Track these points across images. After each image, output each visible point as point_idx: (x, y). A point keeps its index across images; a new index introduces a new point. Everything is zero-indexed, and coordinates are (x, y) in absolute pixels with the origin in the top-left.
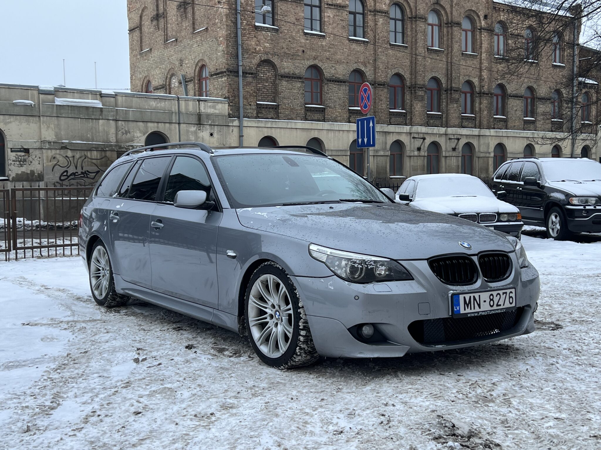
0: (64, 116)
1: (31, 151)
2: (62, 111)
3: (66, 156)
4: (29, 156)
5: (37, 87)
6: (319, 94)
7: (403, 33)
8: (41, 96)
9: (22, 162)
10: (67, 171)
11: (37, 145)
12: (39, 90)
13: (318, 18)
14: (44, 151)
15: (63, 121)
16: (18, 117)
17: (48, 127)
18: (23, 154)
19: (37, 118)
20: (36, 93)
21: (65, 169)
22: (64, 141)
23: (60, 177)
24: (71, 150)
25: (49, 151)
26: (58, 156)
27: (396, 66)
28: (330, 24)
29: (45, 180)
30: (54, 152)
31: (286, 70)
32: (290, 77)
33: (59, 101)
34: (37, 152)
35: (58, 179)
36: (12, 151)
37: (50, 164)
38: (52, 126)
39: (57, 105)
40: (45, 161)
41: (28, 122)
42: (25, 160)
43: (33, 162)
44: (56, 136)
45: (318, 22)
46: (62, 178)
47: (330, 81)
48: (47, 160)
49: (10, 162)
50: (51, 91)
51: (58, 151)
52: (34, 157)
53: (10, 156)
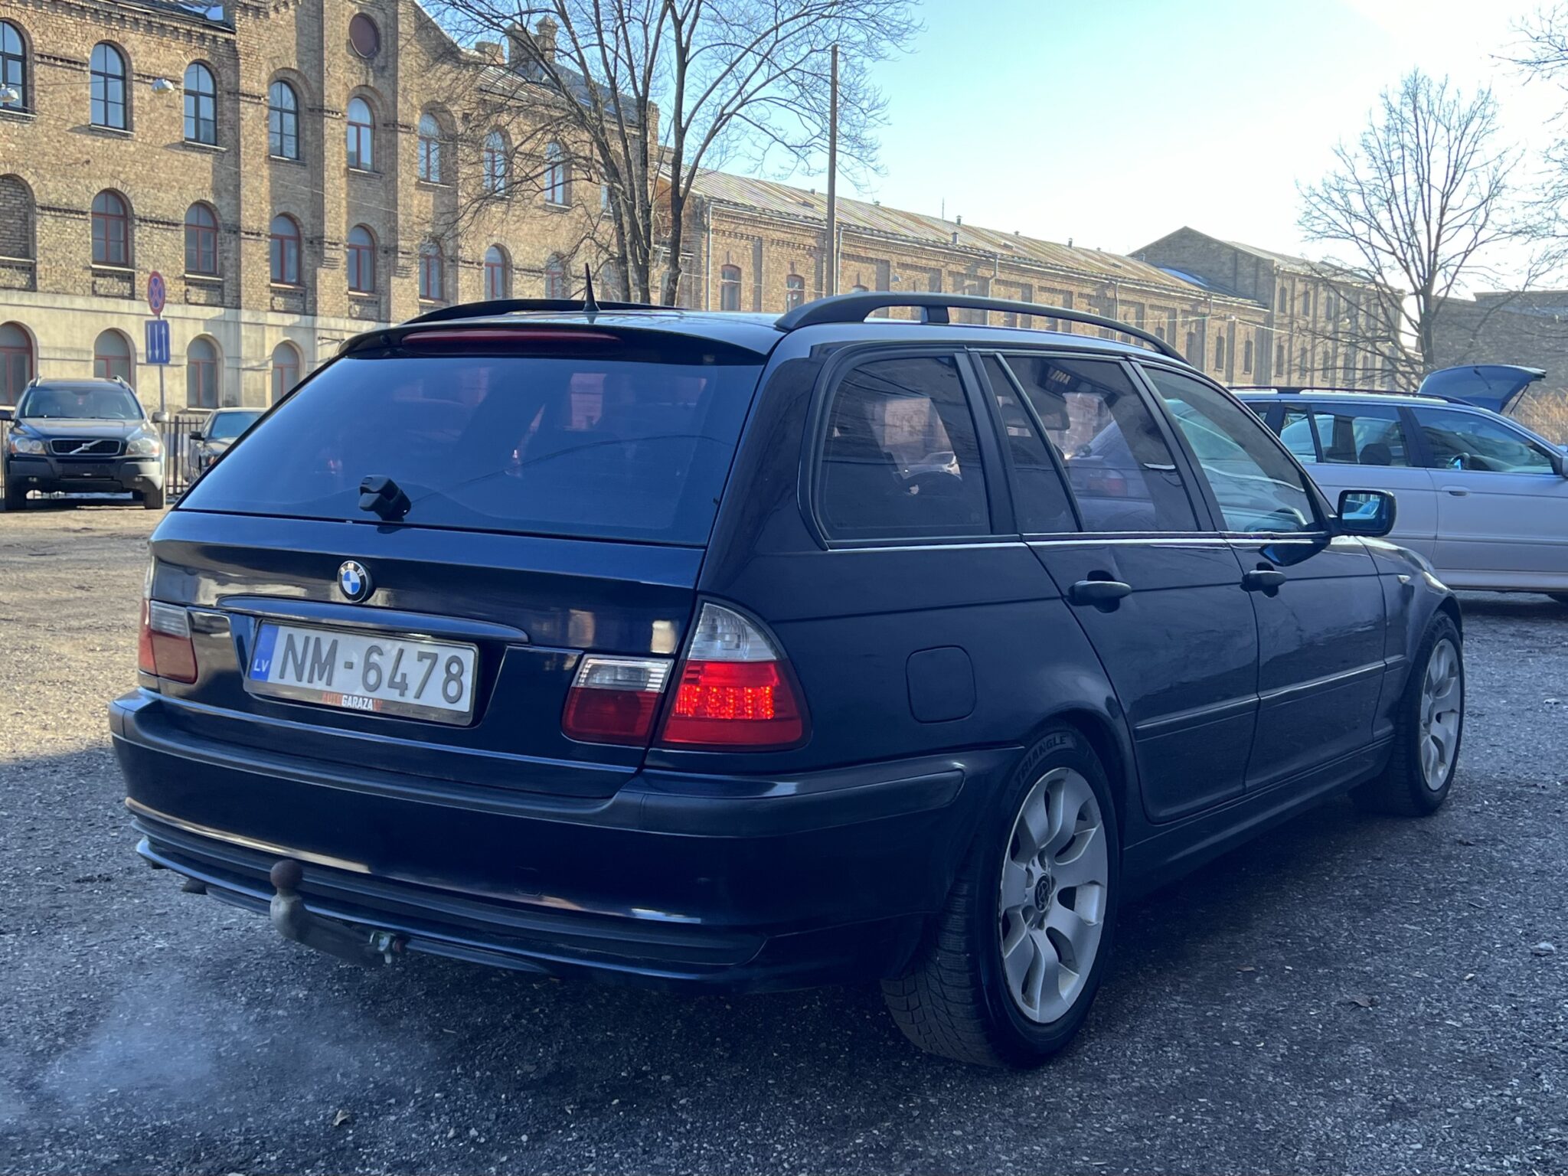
6: (122, 244)
7: (297, 136)
13: (121, 100)
27: (282, 200)
28: (143, 112)
31: (53, 197)
32: (60, 210)
45: (121, 107)
47: (146, 221)
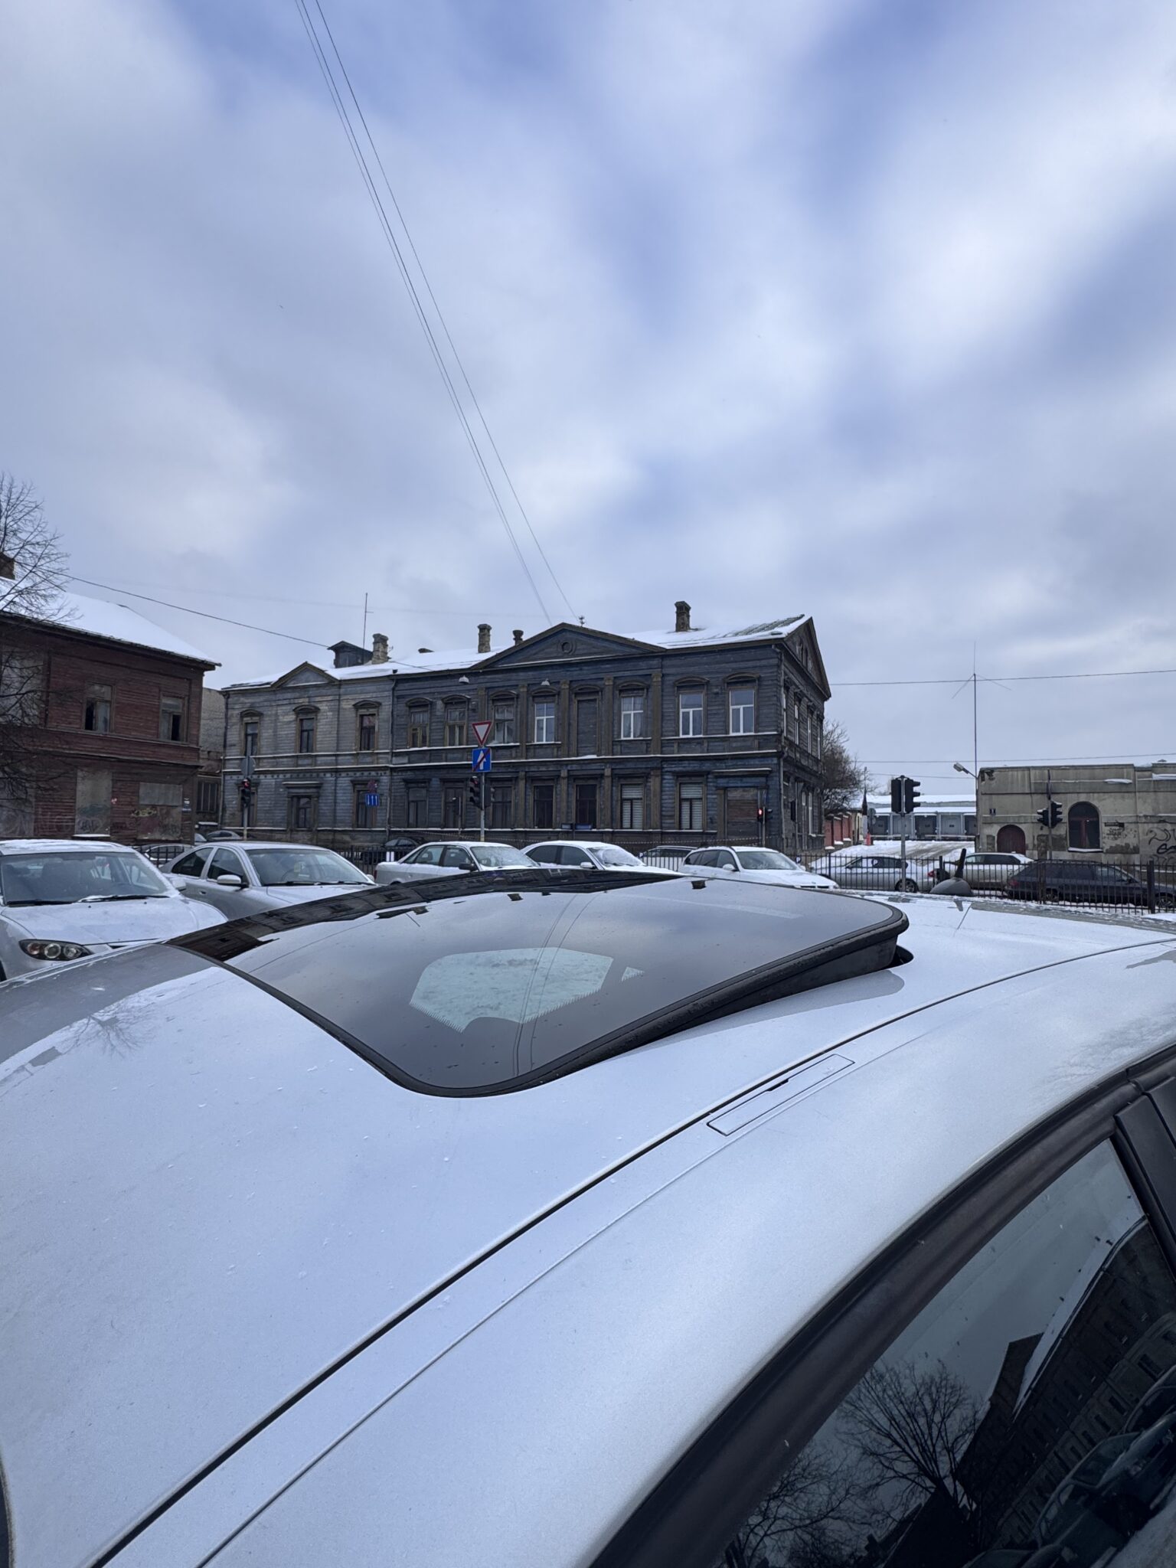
0: (1162, 790)
1: (1126, 825)
2: (1160, 786)
3: (1165, 830)
4: (1124, 830)
5: (1132, 765)
8: (1137, 773)
9: (1115, 835)
10: (1166, 845)
11: (1133, 819)
12: (1135, 768)
14: (1140, 825)
15: (1161, 795)
16: (1113, 794)
17: (1145, 802)
18: (1117, 828)
19: (1133, 794)
20: (1131, 771)
21: (1164, 842)
22: (1160, 815)
23: (1158, 850)
24: (1171, 823)
25: (1146, 825)
26: (1155, 830)
29: (1141, 852)
30: (1151, 825)
33: (1156, 777)
34: (1133, 826)
35: (1155, 852)
36: (1106, 826)
37: (1146, 837)
38: (1149, 801)
39: (1154, 781)
40: (1141, 834)
41: (1123, 798)
42: (1120, 834)
43: (1129, 836)
44: (1153, 810)
46: (1160, 851)
48: (1143, 833)
49: (1104, 835)
50: (1148, 768)
51: (1156, 825)
52: (1129, 830)
53: (1104, 830)
